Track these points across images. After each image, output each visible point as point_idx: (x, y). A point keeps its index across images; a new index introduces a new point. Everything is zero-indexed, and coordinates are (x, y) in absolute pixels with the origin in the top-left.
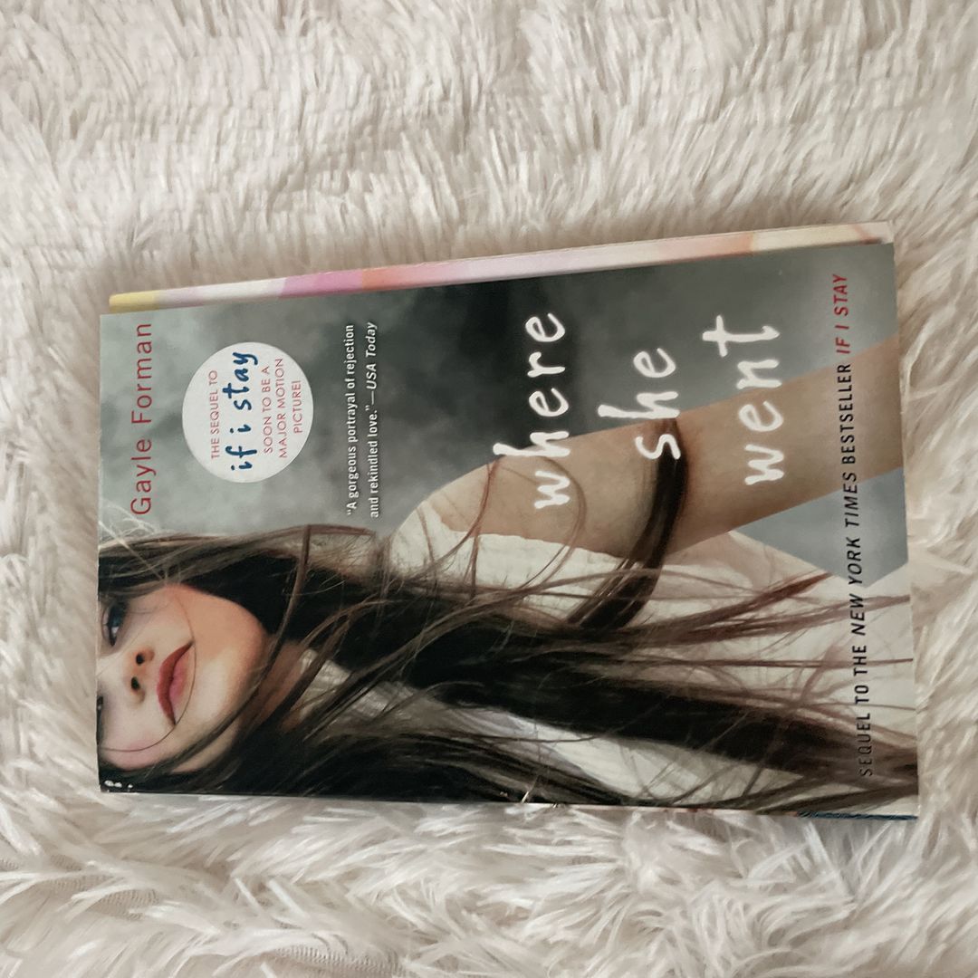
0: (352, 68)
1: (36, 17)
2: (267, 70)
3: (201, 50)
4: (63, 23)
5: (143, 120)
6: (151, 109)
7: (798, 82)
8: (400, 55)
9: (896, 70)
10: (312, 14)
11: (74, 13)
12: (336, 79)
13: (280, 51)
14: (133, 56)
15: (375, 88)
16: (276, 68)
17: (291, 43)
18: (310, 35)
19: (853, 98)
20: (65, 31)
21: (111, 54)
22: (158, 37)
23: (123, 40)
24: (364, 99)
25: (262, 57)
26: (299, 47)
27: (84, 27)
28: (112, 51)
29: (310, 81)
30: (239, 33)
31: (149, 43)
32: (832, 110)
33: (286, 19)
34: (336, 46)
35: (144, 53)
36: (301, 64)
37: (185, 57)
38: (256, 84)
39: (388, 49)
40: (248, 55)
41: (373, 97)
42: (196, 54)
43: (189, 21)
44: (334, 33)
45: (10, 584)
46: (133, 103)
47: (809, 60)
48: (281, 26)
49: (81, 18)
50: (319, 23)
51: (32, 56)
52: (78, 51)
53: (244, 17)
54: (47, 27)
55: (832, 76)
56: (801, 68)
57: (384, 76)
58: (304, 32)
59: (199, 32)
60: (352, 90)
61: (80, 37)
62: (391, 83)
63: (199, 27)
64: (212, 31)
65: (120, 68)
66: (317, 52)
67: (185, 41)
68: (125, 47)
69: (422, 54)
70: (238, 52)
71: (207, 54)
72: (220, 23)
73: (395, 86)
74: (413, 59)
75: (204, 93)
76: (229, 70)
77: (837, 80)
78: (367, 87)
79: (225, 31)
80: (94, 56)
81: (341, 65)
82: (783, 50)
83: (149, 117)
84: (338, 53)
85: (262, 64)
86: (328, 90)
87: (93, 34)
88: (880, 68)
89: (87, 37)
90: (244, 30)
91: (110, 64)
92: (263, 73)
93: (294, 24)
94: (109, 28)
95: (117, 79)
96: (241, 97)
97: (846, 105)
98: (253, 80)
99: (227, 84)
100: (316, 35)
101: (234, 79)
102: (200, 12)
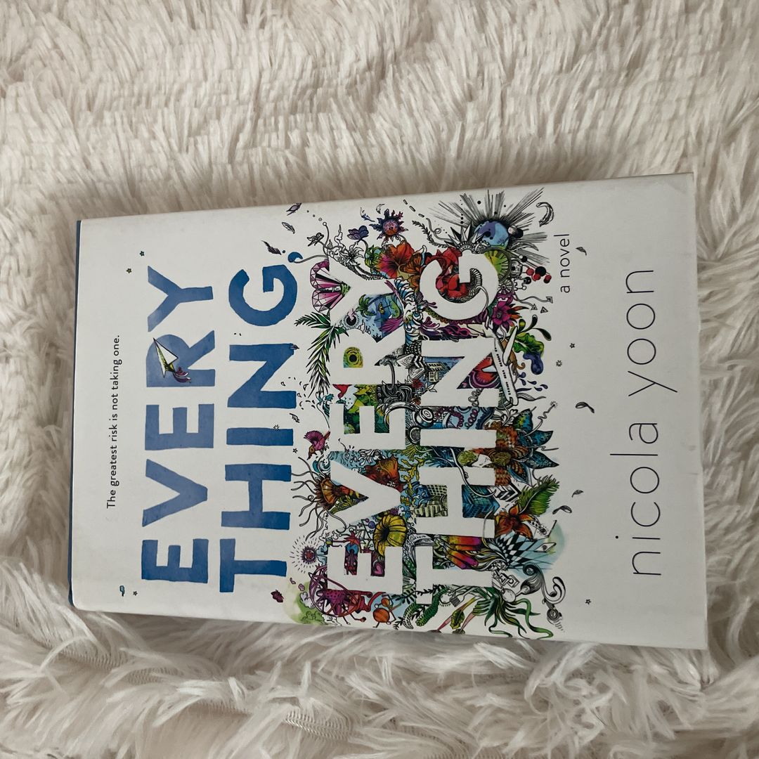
0: (299, 51)
1: (60, 16)
2: (233, 54)
3: (184, 39)
4: (81, 20)
5: (140, 95)
6: (146, 86)
7: (632, 39)
8: (337, 40)
9: (706, 28)
10: (269, 12)
11: (90, 12)
12: (286, 60)
13: (244, 40)
14: (134, 44)
15: (315, 66)
16: (240, 53)
17: (252, 34)
18: (267, 28)
19: (674, 49)
20: (83, 26)
21: (116, 42)
22: (153, 30)
23: (126, 31)
24: (307, 74)
25: (229, 45)
26: (258, 36)
27: (97, 22)
28: (118, 40)
29: (266, 62)
30: (213, 27)
31: (146, 35)
32: (658, 58)
33: (248, 16)
34: (286, 35)
35: (143, 42)
36: (260, 49)
37: (172, 44)
38: (225, 64)
39: (329, 35)
40: (220, 44)
41: (314, 73)
42: (181, 43)
43: (176, 19)
44: (285, 26)
45: (48, 448)
46: (133, 83)
47: (640, 23)
48: (245, 21)
49: (95, 16)
50: (274, 19)
51: (56, 46)
52: (91, 41)
53: (217, 15)
54: (69, 25)
55: (658, 33)
56: (634, 30)
57: (323, 57)
58: (262, 25)
59: (184, 26)
60: (298, 67)
61: (94, 30)
62: (328, 61)
63: (183, 22)
64: (193, 25)
65: (123, 53)
66: (272, 40)
67: (173, 33)
68: (128, 37)
69: (354, 38)
70: (212, 41)
71: (189, 43)
72: (199, 20)
73: (331, 63)
74: (347, 42)
75: (186, 73)
76: (205, 55)
77: (662, 37)
78: (309, 66)
79: (202, 26)
80: (103, 43)
81: (290, 50)
82: (621, 17)
83: (145, 92)
84: (288, 40)
85: (230, 50)
86: (280, 67)
87: (104, 27)
88: (693, 27)
89: (99, 30)
90: (217, 24)
91: (117, 51)
92: (230, 57)
93: (255, 20)
94: (116, 23)
95: (121, 63)
96: (213, 75)
97: (669, 55)
98: (222, 62)
99: (203, 65)
100: (271, 27)
101: (209, 62)
102: (184, 11)
